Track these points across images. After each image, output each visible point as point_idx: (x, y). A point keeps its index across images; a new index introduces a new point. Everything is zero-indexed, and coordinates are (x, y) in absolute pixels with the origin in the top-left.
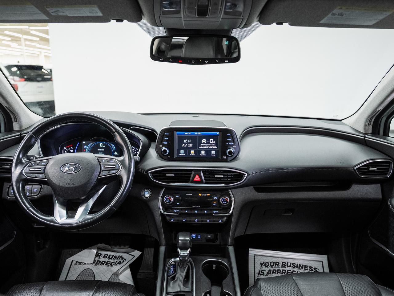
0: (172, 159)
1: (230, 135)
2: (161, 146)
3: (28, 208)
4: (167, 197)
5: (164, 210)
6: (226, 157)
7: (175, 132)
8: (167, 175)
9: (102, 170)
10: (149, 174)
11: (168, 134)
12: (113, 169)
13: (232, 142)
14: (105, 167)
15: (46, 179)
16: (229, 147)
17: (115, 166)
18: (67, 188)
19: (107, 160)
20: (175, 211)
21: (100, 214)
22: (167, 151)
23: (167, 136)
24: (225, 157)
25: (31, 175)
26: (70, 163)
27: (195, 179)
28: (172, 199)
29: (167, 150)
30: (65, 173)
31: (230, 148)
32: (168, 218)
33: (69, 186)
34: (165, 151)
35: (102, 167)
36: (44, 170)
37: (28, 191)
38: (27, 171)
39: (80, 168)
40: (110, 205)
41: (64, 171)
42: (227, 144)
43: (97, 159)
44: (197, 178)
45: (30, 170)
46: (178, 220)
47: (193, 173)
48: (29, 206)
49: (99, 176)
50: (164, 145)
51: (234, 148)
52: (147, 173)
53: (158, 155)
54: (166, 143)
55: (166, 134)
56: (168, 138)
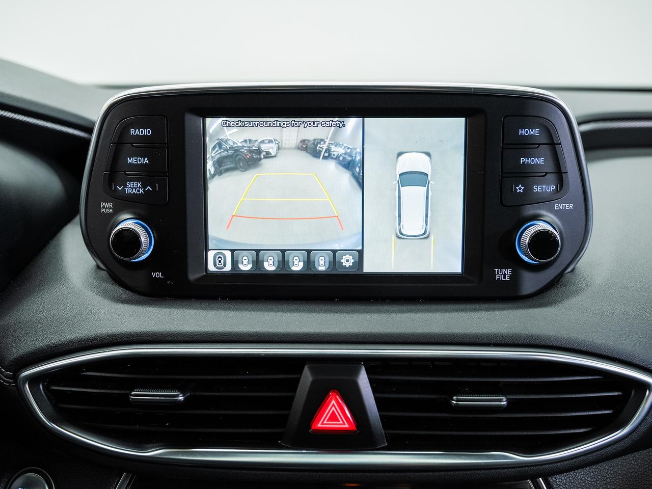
0: (176, 291)
1: (535, 132)
2: (107, 207)
6: (508, 272)
8: (137, 394)
10: (28, 386)
11: (147, 132)
13: (551, 177)
16: (530, 211)
22: (143, 238)
23: (142, 146)
24: (504, 274)
27: (323, 423)
31: (536, 217)
34: (129, 241)
42: (520, 189)
44: (333, 417)
47: (307, 377)
50: (126, 203)
51: (557, 213)
52: (15, 378)
53: (98, 267)
54: (134, 191)
55: (132, 131)
56: (146, 161)
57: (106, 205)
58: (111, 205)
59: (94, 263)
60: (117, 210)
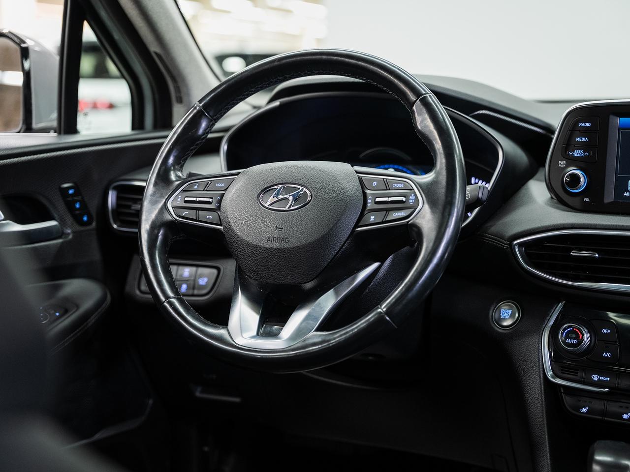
0: (597, 208)
2: (562, 164)
3: (167, 297)
4: (569, 327)
5: (559, 373)
7: (612, 118)
8: (574, 253)
9: (368, 208)
10: (517, 248)
11: (589, 125)
12: (399, 205)
14: (377, 200)
15: (221, 225)
17: (404, 199)
18: (270, 250)
19: (385, 182)
20: (595, 378)
21: (347, 333)
22: (582, 179)
23: (585, 132)
25: (186, 213)
26: (285, 183)
28: (587, 338)
29: (581, 175)
30: (268, 208)
32: (568, 400)
33: (274, 245)
34: (575, 179)
35: (369, 201)
36: (220, 202)
37: (186, 281)
38: (179, 202)
39: (309, 199)
40: (378, 308)
41: (266, 205)
43: (359, 177)
45: (186, 199)
46: (604, 413)
48: (171, 294)
49: (357, 225)
50: (573, 162)
52: (511, 245)
53: (552, 198)
54: (578, 155)
55: (580, 124)
56: (587, 139)
57: (562, 163)
58: (565, 162)
59: (550, 196)
60: (568, 166)
